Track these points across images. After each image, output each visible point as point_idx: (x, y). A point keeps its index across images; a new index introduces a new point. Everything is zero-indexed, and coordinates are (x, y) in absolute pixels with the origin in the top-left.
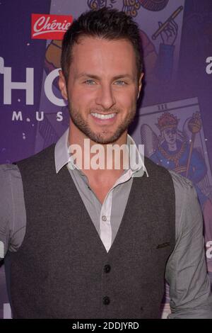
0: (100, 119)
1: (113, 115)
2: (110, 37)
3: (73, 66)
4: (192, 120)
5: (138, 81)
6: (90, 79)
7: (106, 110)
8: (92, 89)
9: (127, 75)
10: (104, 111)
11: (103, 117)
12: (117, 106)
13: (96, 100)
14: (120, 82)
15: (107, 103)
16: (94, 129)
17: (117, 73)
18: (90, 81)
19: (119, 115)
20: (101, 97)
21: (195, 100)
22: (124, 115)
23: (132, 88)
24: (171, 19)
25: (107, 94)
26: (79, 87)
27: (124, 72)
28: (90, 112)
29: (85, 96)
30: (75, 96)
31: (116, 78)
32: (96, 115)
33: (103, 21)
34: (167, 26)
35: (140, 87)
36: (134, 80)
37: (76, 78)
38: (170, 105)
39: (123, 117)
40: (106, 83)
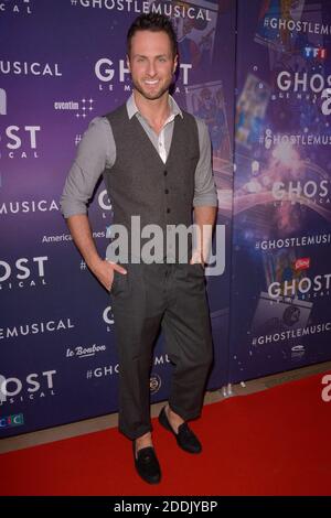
0: (149, 84)
1: (157, 81)
2: (154, 31)
5: (174, 59)
6: (142, 58)
7: (153, 78)
8: (143, 65)
9: (165, 55)
10: (151, 78)
11: (151, 82)
12: (159, 75)
13: (146, 71)
14: (161, 60)
15: (152, 73)
16: (146, 91)
17: (157, 54)
18: (142, 60)
19: (161, 81)
20: (148, 70)
23: (168, 63)
25: (152, 67)
26: (136, 64)
28: (143, 80)
29: (140, 70)
30: (134, 69)
31: (157, 57)
32: (147, 82)
33: (149, 20)
37: (134, 57)
39: (164, 83)
40: (152, 61)
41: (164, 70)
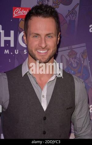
0: (41, 53)
1: (46, 51)
2: (45, 17)
3: (29, 29)
4: (83, 53)
5: (58, 36)
6: (36, 35)
7: (43, 49)
8: (37, 40)
9: (52, 33)
10: (42, 49)
11: (42, 52)
12: (48, 47)
13: (39, 44)
14: (49, 37)
15: (43, 46)
17: (48, 33)
18: (36, 36)
19: (49, 51)
20: (41, 43)
21: (84, 44)
22: (51, 51)
23: (54, 39)
24: (74, 9)
25: (43, 42)
26: (31, 38)
27: (51, 32)
28: (36, 50)
29: (35, 43)
30: (30, 43)
31: (47, 35)
32: (39, 51)
33: (42, 9)
34: (72, 12)
35: (59, 39)
36: (55, 35)
37: (30, 35)
38: (73, 47)
39: (51, 52)
40: (43, 37)
41: (51, 43)
